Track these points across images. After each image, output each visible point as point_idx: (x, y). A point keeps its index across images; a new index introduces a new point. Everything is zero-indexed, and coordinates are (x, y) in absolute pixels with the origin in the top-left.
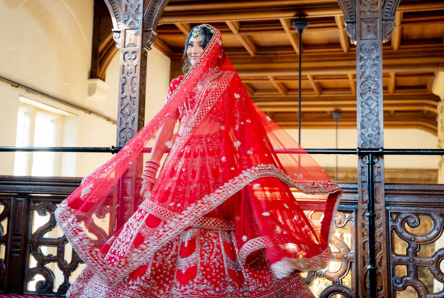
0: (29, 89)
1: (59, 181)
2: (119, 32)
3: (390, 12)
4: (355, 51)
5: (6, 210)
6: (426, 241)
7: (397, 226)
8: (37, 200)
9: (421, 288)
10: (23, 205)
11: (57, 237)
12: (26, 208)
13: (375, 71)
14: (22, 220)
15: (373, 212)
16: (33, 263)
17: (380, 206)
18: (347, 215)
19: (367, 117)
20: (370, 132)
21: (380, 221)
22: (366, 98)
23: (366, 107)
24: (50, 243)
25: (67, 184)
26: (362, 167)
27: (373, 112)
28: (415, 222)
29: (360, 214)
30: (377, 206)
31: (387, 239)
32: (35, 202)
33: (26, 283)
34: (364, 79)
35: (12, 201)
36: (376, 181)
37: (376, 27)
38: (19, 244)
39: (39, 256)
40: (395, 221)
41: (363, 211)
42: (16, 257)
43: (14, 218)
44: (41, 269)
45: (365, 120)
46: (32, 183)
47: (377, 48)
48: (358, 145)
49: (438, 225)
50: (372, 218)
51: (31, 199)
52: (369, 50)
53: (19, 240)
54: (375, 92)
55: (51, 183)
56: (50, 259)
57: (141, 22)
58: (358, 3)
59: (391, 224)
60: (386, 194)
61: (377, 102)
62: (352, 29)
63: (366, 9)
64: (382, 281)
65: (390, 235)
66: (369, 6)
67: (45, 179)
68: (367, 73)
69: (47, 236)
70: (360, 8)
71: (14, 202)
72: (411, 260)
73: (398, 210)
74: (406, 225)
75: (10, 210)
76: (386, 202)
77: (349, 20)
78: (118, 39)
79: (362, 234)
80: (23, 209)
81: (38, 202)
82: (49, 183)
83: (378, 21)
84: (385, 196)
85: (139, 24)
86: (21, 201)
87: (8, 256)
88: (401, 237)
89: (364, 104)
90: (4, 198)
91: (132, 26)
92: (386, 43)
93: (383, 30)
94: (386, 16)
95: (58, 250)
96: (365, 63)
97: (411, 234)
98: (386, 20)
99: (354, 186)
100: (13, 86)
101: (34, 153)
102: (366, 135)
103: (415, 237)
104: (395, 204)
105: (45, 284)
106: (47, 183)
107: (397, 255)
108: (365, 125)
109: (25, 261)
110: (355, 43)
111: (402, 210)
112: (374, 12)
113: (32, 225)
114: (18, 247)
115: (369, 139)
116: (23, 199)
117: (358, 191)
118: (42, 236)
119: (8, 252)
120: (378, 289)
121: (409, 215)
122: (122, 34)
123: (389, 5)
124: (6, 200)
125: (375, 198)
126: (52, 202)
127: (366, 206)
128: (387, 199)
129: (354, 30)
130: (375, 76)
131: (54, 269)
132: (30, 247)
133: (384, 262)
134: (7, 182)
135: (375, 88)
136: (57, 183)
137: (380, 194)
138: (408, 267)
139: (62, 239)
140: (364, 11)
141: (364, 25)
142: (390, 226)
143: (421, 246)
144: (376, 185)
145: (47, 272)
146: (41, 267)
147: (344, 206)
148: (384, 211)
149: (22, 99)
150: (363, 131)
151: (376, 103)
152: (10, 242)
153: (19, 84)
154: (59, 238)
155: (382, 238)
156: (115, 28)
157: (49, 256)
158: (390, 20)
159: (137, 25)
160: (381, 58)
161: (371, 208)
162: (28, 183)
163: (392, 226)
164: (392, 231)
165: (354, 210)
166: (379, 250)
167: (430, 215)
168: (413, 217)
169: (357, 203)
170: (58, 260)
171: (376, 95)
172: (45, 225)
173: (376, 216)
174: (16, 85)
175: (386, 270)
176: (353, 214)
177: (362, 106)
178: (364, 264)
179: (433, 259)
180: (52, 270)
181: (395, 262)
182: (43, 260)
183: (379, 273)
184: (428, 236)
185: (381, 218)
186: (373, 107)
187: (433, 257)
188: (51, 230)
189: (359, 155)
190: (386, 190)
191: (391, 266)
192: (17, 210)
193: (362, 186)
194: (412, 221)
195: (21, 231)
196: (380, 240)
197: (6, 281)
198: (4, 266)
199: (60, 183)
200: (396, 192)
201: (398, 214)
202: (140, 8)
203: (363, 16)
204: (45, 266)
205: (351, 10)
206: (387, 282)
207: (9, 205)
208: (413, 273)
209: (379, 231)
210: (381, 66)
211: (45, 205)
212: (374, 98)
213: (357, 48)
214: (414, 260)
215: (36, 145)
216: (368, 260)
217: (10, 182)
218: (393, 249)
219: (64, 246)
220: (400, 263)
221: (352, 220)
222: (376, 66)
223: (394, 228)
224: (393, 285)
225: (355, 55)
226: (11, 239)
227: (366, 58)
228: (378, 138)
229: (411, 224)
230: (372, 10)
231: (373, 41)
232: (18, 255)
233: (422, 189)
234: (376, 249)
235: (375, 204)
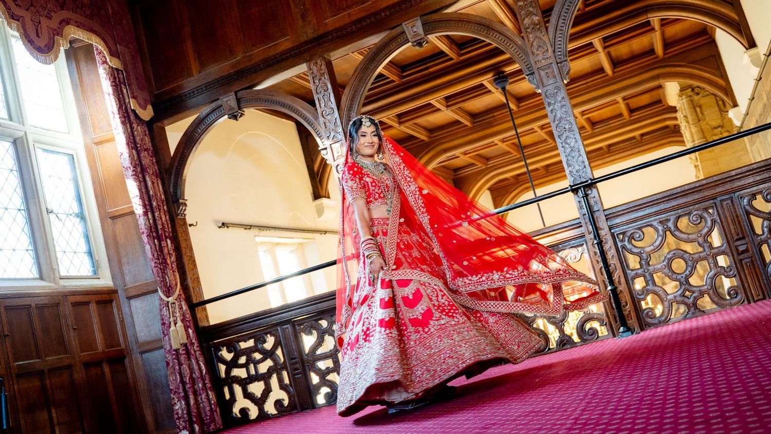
0: (261, 227)
1: (313, 300)
2: (326, 149)
3: (562, 54)
4: (542, 99)
5: (277, 340)
6: (654, 250)
7: (625, 245)
8: (301, 323)
9: (661, 292)
10: (290, 330)
11: (329, 351)
12: (293, 332)
13: (565, 112)
14: (293, 344)
15: (599, 238)
16: (315, 379)
17: (604, 232)
18: (580, 249)
19: (570, 155)
20: (577, 168)
21: (609, 245)
22: (564, 138)
23: (567, 146)
24: (324, 357)
25: (322, 300)
26: (579, 202)
27: (574, 149)
28: (640, 235)
29: (590, 244)
30: (602, 233)
31: (620, 259)
32: (299, 325)
33: (314, 398)
34: (557, 122)
35: (279, 330)
36: (596, 210)
37: (553, 71)
38: (297, 366)
39: (319, 371)
40: (622, 241)
41: (592, 241)
42: (298, 378)
43: (286, 345)
44: (324, 382)
45: (570, 158)
46: (291, 309)
47: (560, 90)
48: (570, 182)
49: (661, 232)
50: (600, 244)
51: (295, 323)
52: (554, 94)
53: (296, 363)
54: (571, 130)
55: (308, 304)
56: (329, 371)
57: (342, 133)
58: (531, 55)
59: (619, 244)
60: (607, 219)
61: (575, 138)
62: (533, 79)
63: (540, 58)
64: (625, 297)
65: (622, 255)
66: (541, 55)
67: (301, 302)
68: (558, 116)
69: (319, 352)
70: (534, 59)
71: (281, 331)
72: (646, 271)
73: (622, 230)
74: (633, 241)
75: (280, 339)
76: (609, 226)
77: (528, 73)
78: (327, 156)
79: (596, 261)
80: (291, 334)
81: (302, 324)
82: (306, 304)
83: (554, 66)
84: (607, 221)
85: (341, 136)
86: (287, 328)
87: (292, 380)
88: (632, 253)
89: (564, 144)
90: (271, 330)
91: (335, 139)
92: (568, 83)
93: (561, 73)
94: (559, 58)
95: (333, 361)
96: (554, 107)
97: (639, 248)
98: (561, 63)
99: (578, 221)
100: (246, 229)
101: (283, 282)
102: (574, 172)
103: (644, 249)
104: (617, 226)
105: (332, 394)
106: (304, 305)
107: (632, 270)
108: (571, 162)
109: (307, 379)
110: (540, 91)
111: (626, 229)
112: (547, 58)
113: (303, 346)
114: (297, 369)
115: (578, 174)
116: (289, 325)
117: (582, 224)
118: (315, 353)
119: (290, 375)
120: (624, 305)
121: (633, 231)
122: (329, 150)
123: (559, 48)
124: (274, 331)
125: (597, 226)
126: (314, 320)
127: (592, 236)
128: (610, 223)
129: (535, 80)
130: (566, 116)
131: (335, 379)
132: (308, 365)
133: (623, 280)
134: (269, 315)
135: (570, 127)
136: (313, 302)
137: (602, 220)
138: (645, 277)
139: (334, 350)
140: (538, 61)
141: (542, 73)
142: (619, 247)
143: (651, 255)
144: (596, 215)
145: (330, 383)
146: (323, 380)
147: (574, 242)
148: (610, 234)
149: (258, 239)
150: (570, 168)
151: (574, 140)
152: (290, 367)
153: (251, 226)
154: (330, 351)
155: (615, 260)
156: (321, 147)
157: (327, 368)
158: (564, 61)
159: (340, 137)
160: (567, 98)
161: (597, 235)
162: (287, 310)
163: (621, 246)
164: (622, 251)
165: (584, 242)
166: (615, 270)
167: (651, 226)
168: (637, 232)
169: (584, 235)
170: (336, 370)
171: (572, 133)
172: (315, 342)
173: (602, 241)
174: (249, 227)
175: (626, 286)
176: (585, 246)
177: (563, 147)
178: (606, 287)
179: (665, 263)
180: (334, 381)
181: (632, 277)
182: (323, 374)
183: (621, 291)
184: (654, 245)
185: (609, 242)
186: (572, 144)
187: (663, 261)
188: (322, 346)
189: (572, 192)
190: (606, 216)
191: (630, 282)
192: (286, 337)
193: (584, 219)
194: (637, 236)
195: (296, 354)
196: (613, 261)
197: (297, 401)
198: (291, 389)
199: (316, 302)
200: (615, 215)
201: (624, 233)
202: (337, 121)
203: (539, 65)
204: (326, 378)
205: (527, 63)
206: (629, 296)
207: (278, 335)
208: (651, 281)
209: (611, 254)
210: (569, 105)
211: (309, 325)
212: (572, 136)
213: (543, 95)
214: (648, 270)
215: (283, 274)
216: (607, 283)
217: (272, 314)
218: (628, 266)
219: (337, 356)
220: (637, 276)
221: (585, 251)
222: (565, 107)
223: (624, 247)
224: (637, 297)
225: (543, 103)
226: (289, 364)
227: (553, 102)
228: (586, 171)
229: (637, 239)
230: (546, 57)
231: (555, 85)
232: (301, 375)
233: (637, 204)
234: (611, 271)
235: (599, 232)
